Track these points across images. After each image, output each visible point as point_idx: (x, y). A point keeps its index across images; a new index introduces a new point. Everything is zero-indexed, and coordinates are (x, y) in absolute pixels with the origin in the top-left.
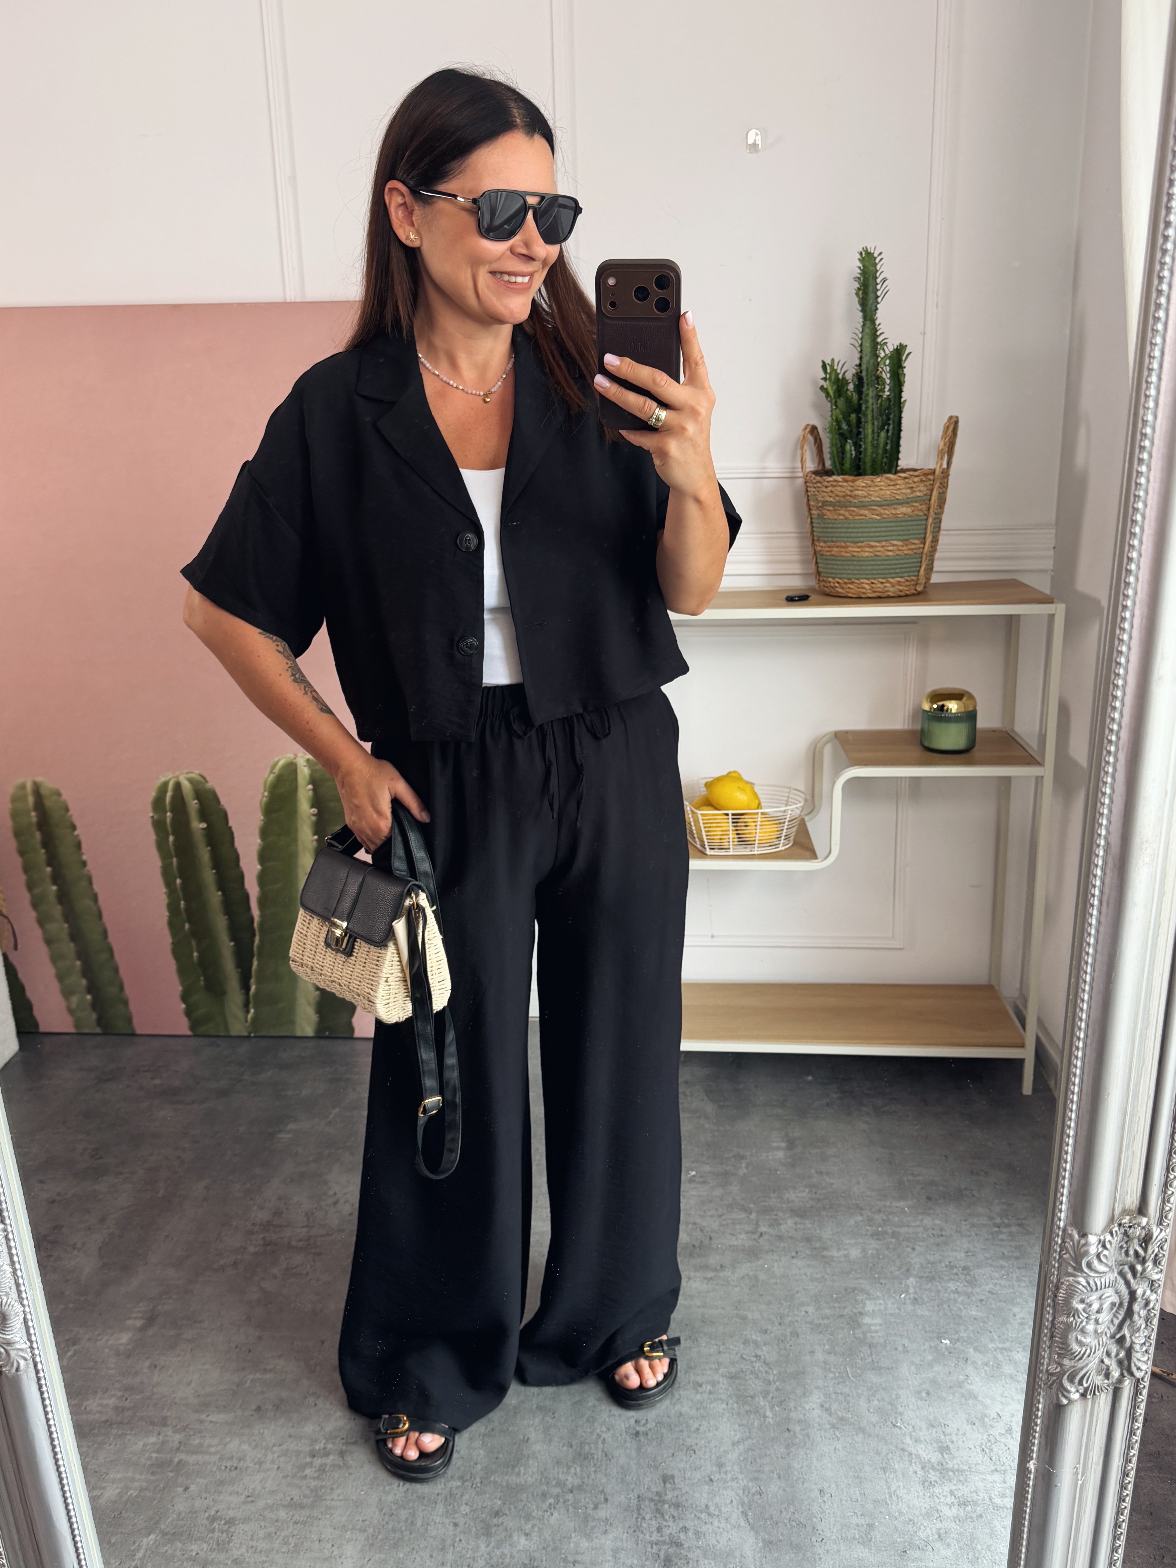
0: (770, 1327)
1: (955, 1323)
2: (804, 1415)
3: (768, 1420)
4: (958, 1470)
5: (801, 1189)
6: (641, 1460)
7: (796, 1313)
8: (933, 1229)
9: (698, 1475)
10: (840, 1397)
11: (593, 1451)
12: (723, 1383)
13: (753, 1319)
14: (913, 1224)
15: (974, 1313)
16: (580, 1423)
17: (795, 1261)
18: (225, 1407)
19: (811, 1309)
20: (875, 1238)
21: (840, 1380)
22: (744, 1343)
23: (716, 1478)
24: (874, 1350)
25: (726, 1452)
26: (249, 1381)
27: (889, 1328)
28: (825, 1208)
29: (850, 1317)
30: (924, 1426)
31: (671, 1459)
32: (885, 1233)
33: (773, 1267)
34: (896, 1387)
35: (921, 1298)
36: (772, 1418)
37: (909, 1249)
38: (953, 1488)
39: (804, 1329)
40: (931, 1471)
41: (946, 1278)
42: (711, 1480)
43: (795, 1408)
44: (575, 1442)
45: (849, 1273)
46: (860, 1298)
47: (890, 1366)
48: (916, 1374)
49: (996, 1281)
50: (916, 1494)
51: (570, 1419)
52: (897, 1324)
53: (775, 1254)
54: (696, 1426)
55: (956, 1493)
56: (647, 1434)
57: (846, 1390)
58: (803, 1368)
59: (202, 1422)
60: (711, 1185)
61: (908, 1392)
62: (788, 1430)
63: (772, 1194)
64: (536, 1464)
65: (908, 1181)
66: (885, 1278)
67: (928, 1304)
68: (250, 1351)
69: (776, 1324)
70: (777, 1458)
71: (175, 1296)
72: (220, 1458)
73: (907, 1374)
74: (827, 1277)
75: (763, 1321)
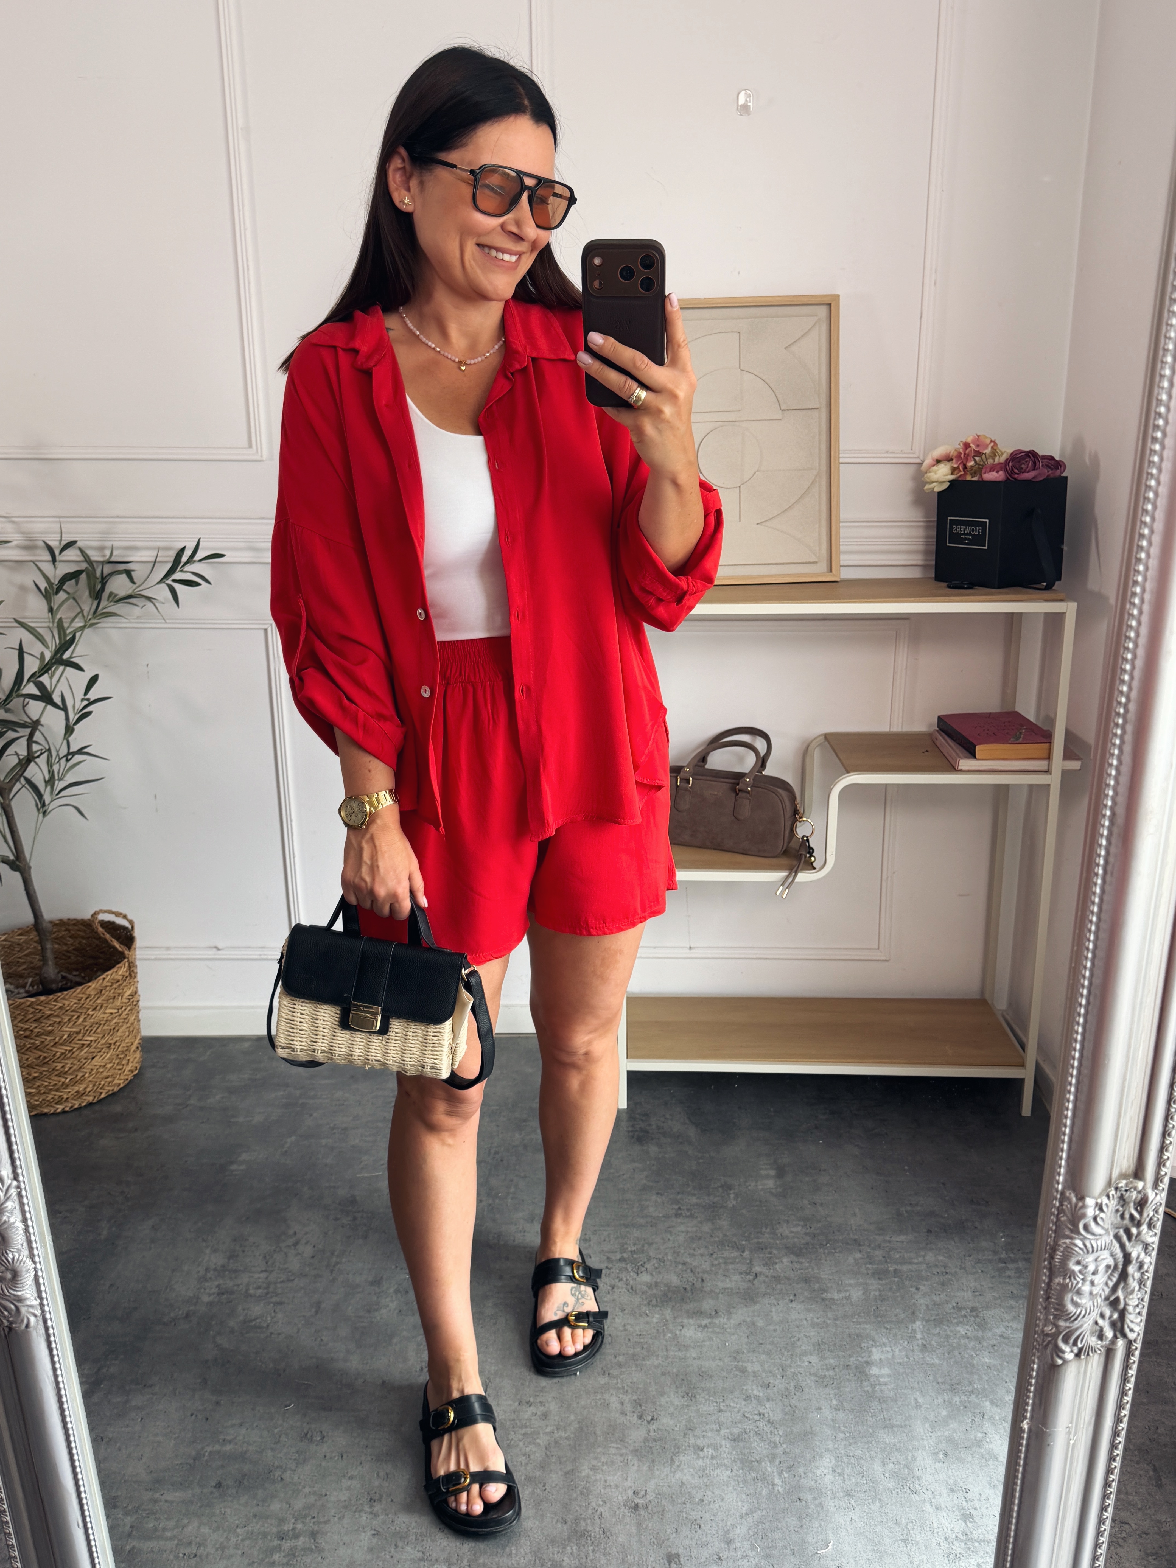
0: (772, 1381)
1: (968, 1372)
2: (816, 1482)
3: (776, 1489)
5: (795, 1223)
6: (643, 1537)
7: (799, 1363)
8: (936, 1265)
9: (705, 1553)
10: (853, 1460)
11: (590, 1528)
12: (726, 1446)
13: (754, 1372)
14: (916, 1261)
15: (987, 1360)
16: (575, 1495)
17: (793, 1305)
18: (181, 1484)
19: (814, 1359)
20: (877, 1277)
21: (851, 1441)
22: (745, 1400)
23: (725, 1557)
24: (884, 1406)
25: (733, 1526)
26: (207, 1454)
27: (898, 1379)
28: (821, 1244)
29: (856, 1368)
30: (946, 1491)
31: (674, 1535)
32: (887, 1271)
33: (771, 1312)
34: (911, 1448)
35: (931, 1345)
36: (782, 1487)
37: (913, 1290)
39: (809, 1382)
40: (955, 1542)
41: (955, 1321)
42: (720, 1559)
43: (805, 1473)
44: (570, 1518)
45: (852, 1316)
46: (866, 1345)
47: (903, 1424)
48: (931, 1432)
49: (1007, 1323)
51: (562, 1491)
52: (908, 1375)
53: (772, 1298)
54: (699, 1496)
56: (647, 1508)
57: (858, 1452)
58: (811, 1428)
59: (156, 1501)
60: (699, 1219)
61: (924, 1453)
62: (799, 1499)
63: (764, 1230)
64: (529, 1543)
65: (906, 1211)
66: (891, 1322)
67: (937, 1352)
68: (207, 1419)
69: (779, 1377)
70: (790, 1531)
71: (122, 1356)
72: (178, 1544)
73: (922, 1431)
74: (829, 1322)
75: (764, 1374)
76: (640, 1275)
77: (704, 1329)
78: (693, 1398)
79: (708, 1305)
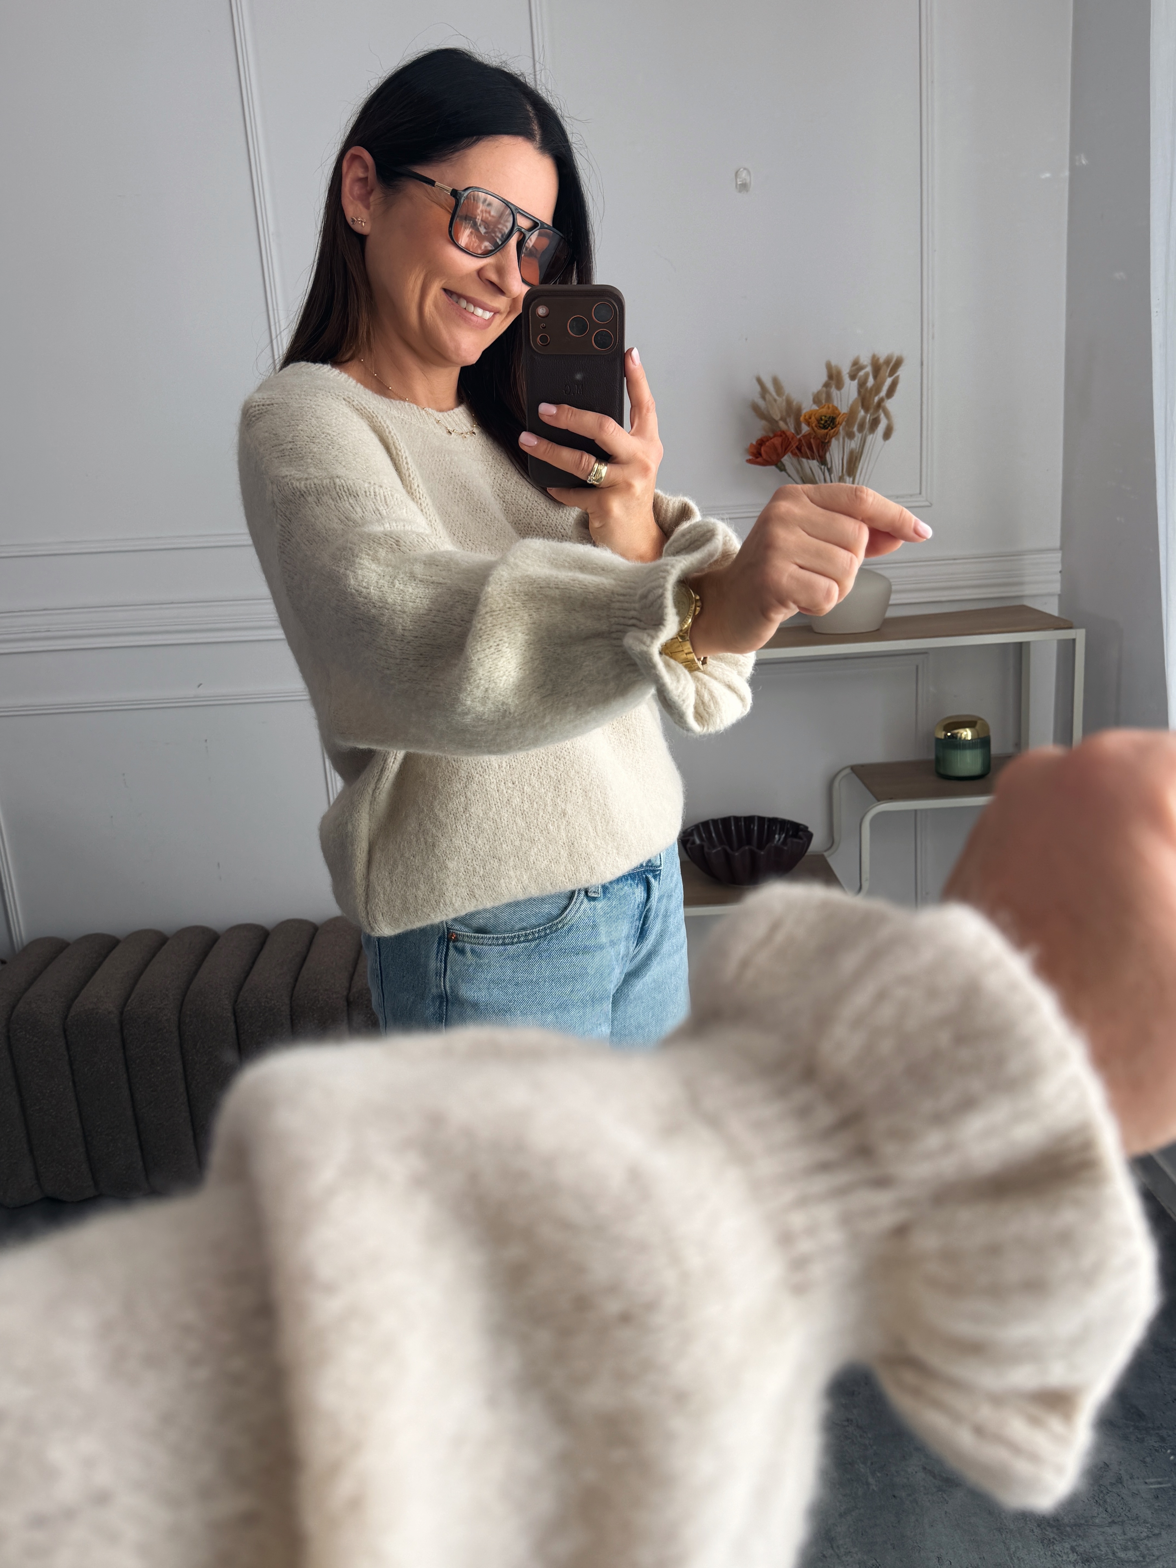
2: (908, 1479)
3: (871, 1488)
4: (1075, 1525)
36: (876, 1486)
38: (1074, 1544)
40: (1048, 1528)
43: (897, 1472)
50: (1037, 1554)
55: (1077, 1549)
62: (894, 1496)
70: (888, 1527)
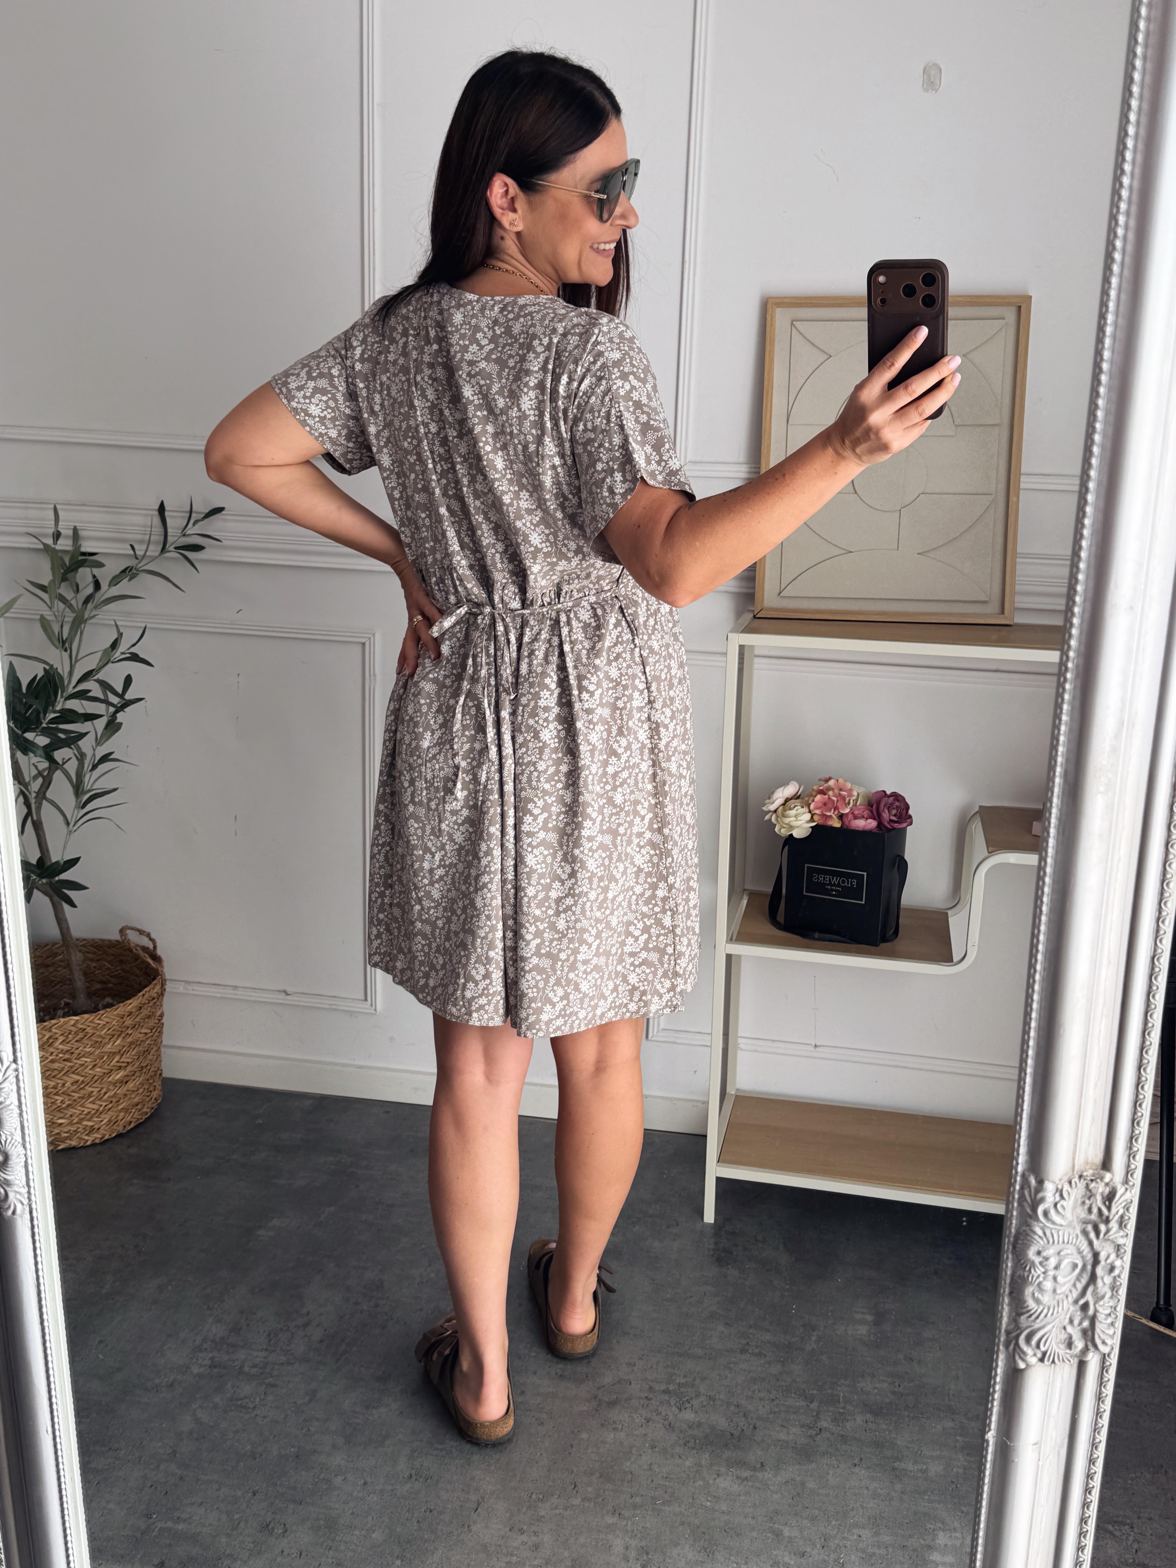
0: (809, 1550)
5: (881, 1378)
7: (846, 1535)
13: (790, 1537)
17: (856, 1470)
19: (866, 1533)
28: (907, 1407)
29: (914, 1550)
33: (828, 1474)
39: (853, 1557)
45: (925, 1492)
46: (932, 1527)
53: (833, 1458)
60: (768, 1359)
63: (842, 1381)
69: (818, 1546)
74: (894, 1494)
75: (801, 1542)
76: (683, 1411)
77: (743, 1481)
78: (710, 1555)
79: (754, 1455)
